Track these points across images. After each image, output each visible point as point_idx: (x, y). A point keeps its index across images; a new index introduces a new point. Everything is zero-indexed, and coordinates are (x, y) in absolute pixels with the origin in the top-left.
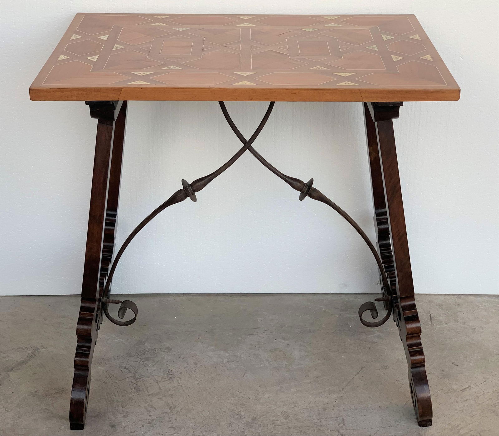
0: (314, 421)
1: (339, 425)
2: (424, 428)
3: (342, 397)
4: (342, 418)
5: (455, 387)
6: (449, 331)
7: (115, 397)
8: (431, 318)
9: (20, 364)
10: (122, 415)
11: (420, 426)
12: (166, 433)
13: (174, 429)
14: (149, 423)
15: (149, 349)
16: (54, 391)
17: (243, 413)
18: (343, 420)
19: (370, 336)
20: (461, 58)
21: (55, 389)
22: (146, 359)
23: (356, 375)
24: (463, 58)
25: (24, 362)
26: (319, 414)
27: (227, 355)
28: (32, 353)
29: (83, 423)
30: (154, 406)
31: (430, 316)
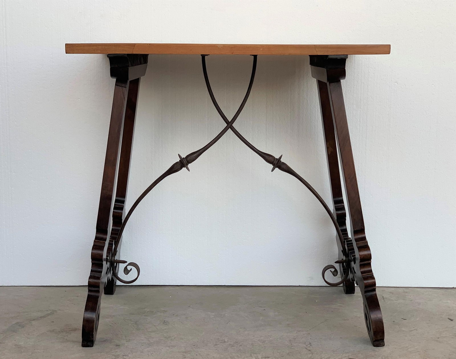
0: (286, 344)
1: (307, 346)
2: (378, 348)
3: (309, 333)
4: (309, 343)
5: (404, 329)
6: (399, 304)
7: (119, 333)
8: (383, 298)
9: (41, 317)
10: (125, 341)
11: (374, 346)
12: (162, 348)
13: (169, 347)
14: (148, 344)
15: (148, 312)
16: (69, 330)
17: (226, 340)
18: (310, 343)
19: (332, 306)
20: (396, 83)
21: (69, 329)
22: (145, 316)
23: (321, 323)
24: (397, 83)
25: (44, 317)
26: (290, 341)
27: (214, 314)
28: (50, 312)
29: (93, 338)
30: (152, 337)
31: (383, 297)
